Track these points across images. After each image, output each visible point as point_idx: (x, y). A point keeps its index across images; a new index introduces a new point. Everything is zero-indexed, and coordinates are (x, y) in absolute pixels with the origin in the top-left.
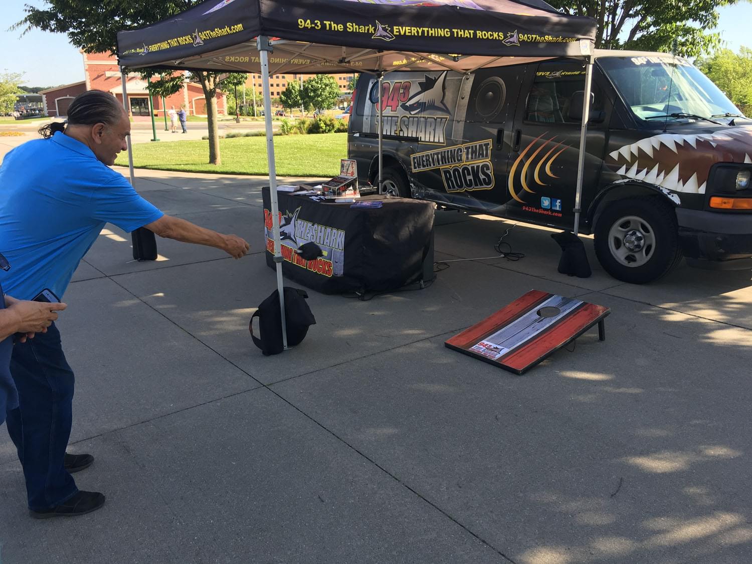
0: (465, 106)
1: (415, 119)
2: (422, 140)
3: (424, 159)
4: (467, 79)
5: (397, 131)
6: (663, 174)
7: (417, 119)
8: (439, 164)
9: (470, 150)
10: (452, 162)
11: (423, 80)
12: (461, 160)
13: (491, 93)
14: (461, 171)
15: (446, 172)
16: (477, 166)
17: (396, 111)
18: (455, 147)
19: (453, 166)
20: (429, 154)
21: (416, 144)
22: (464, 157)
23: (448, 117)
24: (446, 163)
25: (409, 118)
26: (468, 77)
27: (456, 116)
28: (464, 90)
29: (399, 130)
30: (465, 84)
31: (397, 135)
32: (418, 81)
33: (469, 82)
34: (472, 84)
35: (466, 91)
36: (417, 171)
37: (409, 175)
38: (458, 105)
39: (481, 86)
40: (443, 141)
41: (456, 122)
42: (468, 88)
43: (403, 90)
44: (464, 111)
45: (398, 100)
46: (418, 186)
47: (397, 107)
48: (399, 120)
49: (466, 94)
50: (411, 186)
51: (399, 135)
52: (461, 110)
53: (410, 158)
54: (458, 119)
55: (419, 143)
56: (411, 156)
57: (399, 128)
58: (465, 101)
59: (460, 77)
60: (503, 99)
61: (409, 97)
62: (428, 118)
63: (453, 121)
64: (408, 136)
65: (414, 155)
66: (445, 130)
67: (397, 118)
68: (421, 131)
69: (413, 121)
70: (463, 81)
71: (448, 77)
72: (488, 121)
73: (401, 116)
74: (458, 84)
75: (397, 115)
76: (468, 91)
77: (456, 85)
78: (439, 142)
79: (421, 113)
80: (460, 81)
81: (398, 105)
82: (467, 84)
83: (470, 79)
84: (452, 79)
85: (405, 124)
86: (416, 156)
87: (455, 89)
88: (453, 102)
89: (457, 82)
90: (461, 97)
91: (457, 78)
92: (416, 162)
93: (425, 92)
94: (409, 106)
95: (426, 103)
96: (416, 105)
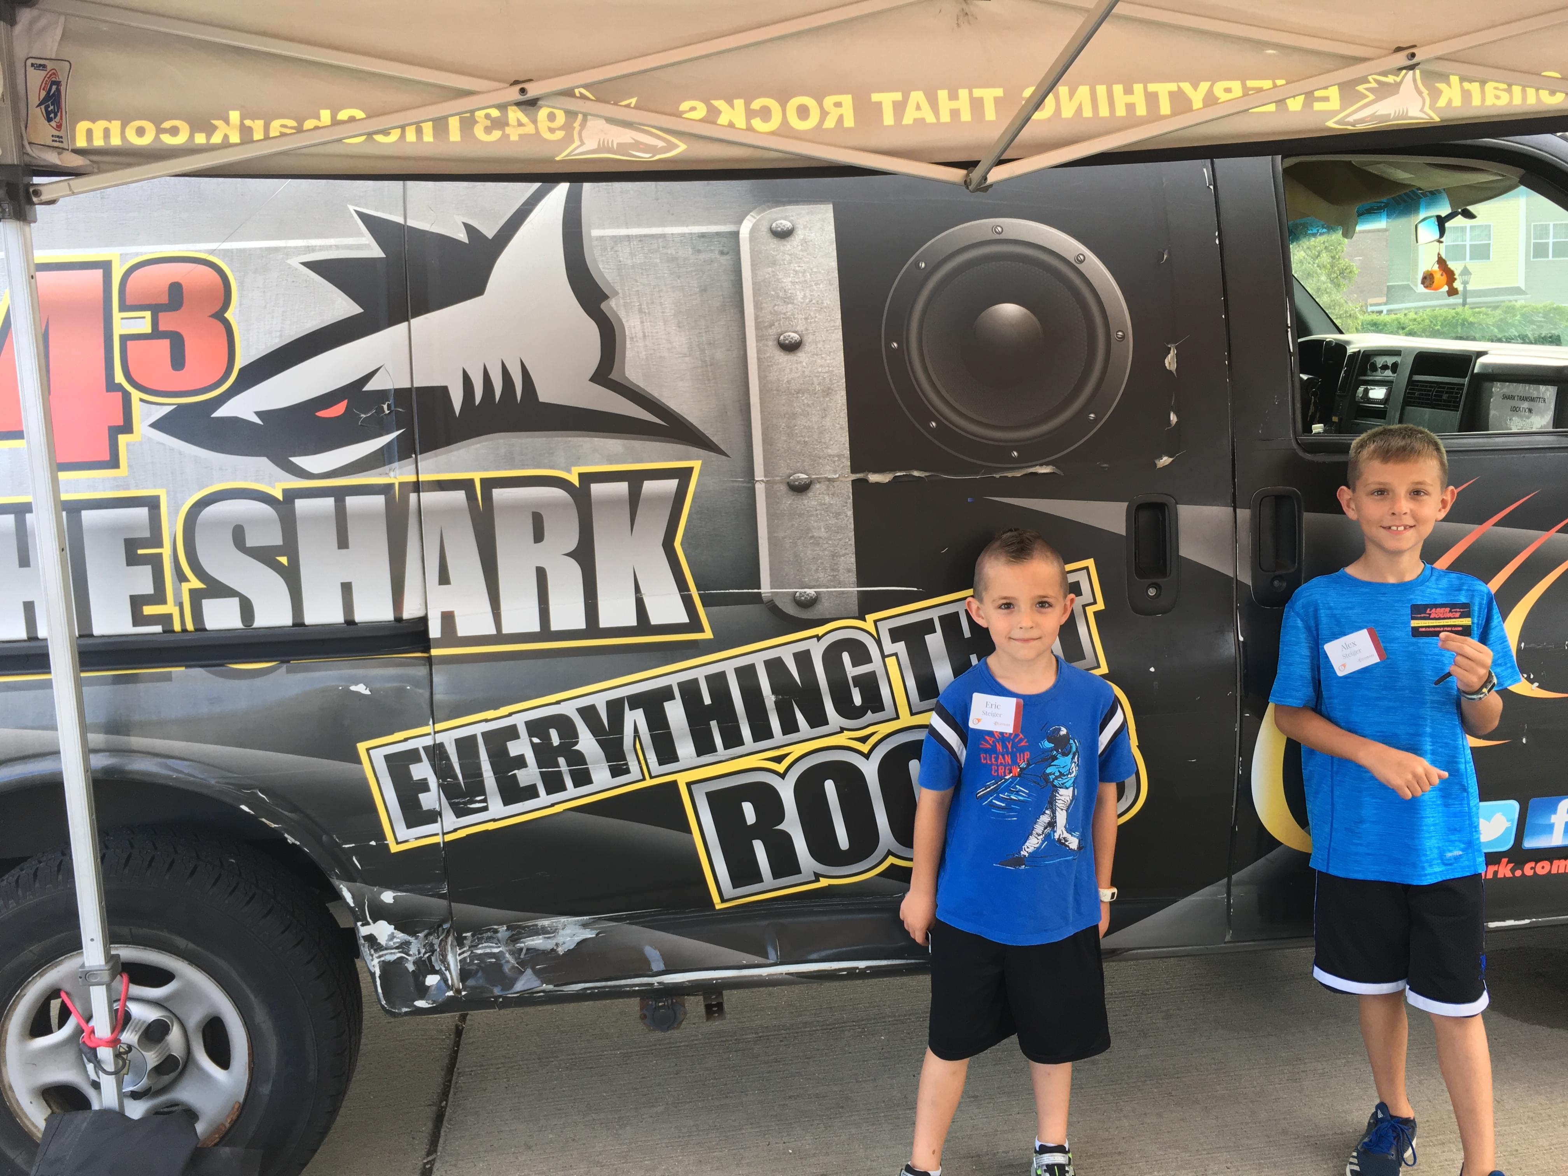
0: (828, 392)
1: (352, 502)
2: (463, 629)
3: (519, 747)
4: (784, 235)
5: (159, 597)
7: (379, 501)
8: (667, 758)
9: (935, 642)
10: (788, 729)
12: (874, 701)
13: (1010, 310)
14: (870, 770)
17: (114, 463)
19: (798, 750)
20: (569, 710)
22: (897, 685)
23: (697, 465)
24: (732, 741)
25: (280, 504)
26: (786, 224)
27: (764, 456)
28: (778, 297)
29: (192, 591)
30: (774, 263)
31: (164, 632)
32: (299, 250)
33: (805, 254)
34: (834, 264)
35: (804, 305)
36: (437, 834)
37: (350, 876)
38: (761, 391)
39: (919, 268)
40: (684, 618)
41: (778, 494)
42: (815, 287)
43: (148, 314)
44: (828, 419)
45: (112, 386)
46: (444, 929)
47: (123, 439)
48: (172, 524)
49: (806, 319)
50: (371, 939)
51: (190, 626)
52: (794, 416)
53: (359, 761)
54: (789, 471)
55: (434, 652)
56: (368, 750)
57: (181, 577)
58: (819, 361)
59: (716, 224)
60: (1120, 333)
61: (240, 362)
62: (489, 484)
63: (750, 485)
64: (303, 625)
65: (406, 740)
66: (682, 544)
67: (143, 512)
68: (444, 578)
69: (341, 513)
70: (750, 248)
71: (602, 226)
72: (1041, 465)
73: (190, 496)
74: (716, 265)
75: (127, 488)
76: (814, 301)
77: (694, 271)
78: (644, 625)
79: (411, 460)
80: (726, 250)
81: (121, 422)
82: (790, 263)
83: (805, 227)
84: (645, 236)
85: (250, 543)
86: (428, 741)
87: (696, 294)
88: (710, 374)
89: (699, 251)
90: (776, 342)
91: (690, 228)
92: (426, 779)
93: (406, 324)
94: (257, 420)
95: (443, 391)
96: (338, 410)
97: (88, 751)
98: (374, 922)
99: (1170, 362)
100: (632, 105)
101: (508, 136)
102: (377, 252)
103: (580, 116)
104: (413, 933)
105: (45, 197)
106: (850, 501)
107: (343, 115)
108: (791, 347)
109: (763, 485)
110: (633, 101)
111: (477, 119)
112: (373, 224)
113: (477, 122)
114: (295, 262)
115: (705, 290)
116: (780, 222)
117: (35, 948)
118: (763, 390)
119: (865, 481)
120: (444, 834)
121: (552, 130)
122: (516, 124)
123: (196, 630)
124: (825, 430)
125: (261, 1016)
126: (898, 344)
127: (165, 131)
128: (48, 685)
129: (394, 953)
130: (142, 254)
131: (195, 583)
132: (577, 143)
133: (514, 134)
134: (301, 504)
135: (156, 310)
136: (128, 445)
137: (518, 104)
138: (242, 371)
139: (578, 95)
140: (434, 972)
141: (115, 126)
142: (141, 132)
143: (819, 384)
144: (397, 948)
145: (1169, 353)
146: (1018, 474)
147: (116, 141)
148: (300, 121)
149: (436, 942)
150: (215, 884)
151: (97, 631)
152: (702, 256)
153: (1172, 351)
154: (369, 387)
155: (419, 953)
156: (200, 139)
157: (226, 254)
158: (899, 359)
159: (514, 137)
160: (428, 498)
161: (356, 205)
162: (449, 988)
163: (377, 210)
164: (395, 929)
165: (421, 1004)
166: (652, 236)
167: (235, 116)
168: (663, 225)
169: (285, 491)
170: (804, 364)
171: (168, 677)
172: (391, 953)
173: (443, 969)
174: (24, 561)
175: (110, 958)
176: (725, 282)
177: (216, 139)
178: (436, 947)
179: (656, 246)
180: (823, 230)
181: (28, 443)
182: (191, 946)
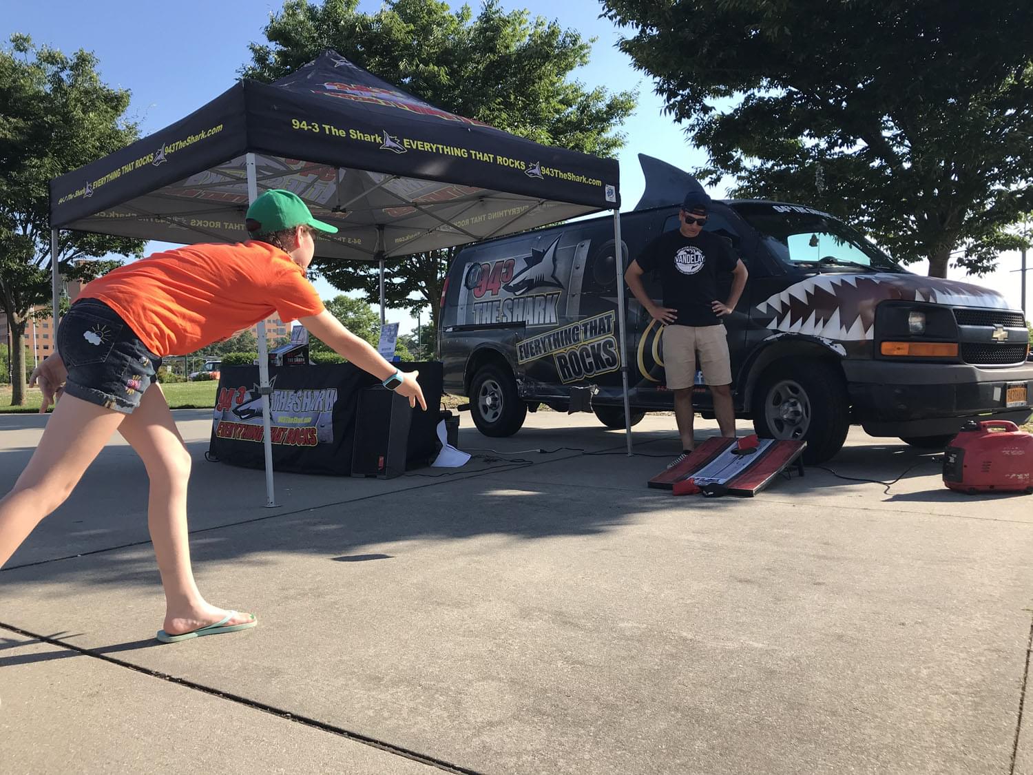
0: (581, 277)
2: (530, 323)
3: (533, 346)
4: (582, 246)
5: (499, 317)
6: (821, 322)
7: (523, 300)
8: (551, 349)
9: (589, 326)
10: (567, 344)
11: (530, 254)
12: (578, 340)
13: (610, 257)
14: (578, 353)
15: (560, 358)
16: (598, 345)
17: (497, 295)
18: (571, 326)
19: (568, 349)
20: (539, 338)
21: (522, 329)
22: (582, 336)
23: (561, 292)
24: (559, 346)
25: (513, 300)
26: (583, 244)
27: (570, 290)
28: (578, 258)
30: (580, 252)
31: (498, 323)
32: (523, 256)
33: (584, 250)
34: (588, 251)
35: (581, 260)
36: (525, 362)
37: (515, 369)
39: (599, 251)
40: (555, 321)
41: (570, 296)
42: (584, 256)
43: (505, 269)
44: (580, 282)
46: (526, 382)
48: (502, 304)
49: (581, 263)
50: (518, 382)
51: (501, 322)
52: (575, 282)
54: (573, 292)
55: (526, 327)
56: (517, 345)
57: (501, 313)
58: (581, 271)
59: (574, 245)
62: (536, 296)
63: (567, 295)
64: (513, 322)
65: (521, 343)
66: (557, 307)
67: (499, 302)
68: (528, 314)
69: (519, 302)
70: (577, 249)
72: (608, 290)
73: (504, 299)
74: (572, 253)
75: (498, 298)
78: (550, 322)
79: (528, 292)
81: (499, 287)
86: (524, 343)
88: (566, 274)
89: (570, 251)
90: (576, 267)
91: (570, 246)
92: (523, 351)
93: (532, 268)
94: (513, 286)
96: (521, 284)
98: (518, 379)
106: (580, 298)
112: (533, 250)
115: (569, 258)
118: (572, 276)
119: (583, 294)
134: (515, 301)
136: (499, 291)
138: (513, 278)
160: (528, 299)
163: (534, 248)
169: (513, 298)
170: (578, 271)
171: (499, 331)
174: (487, 311)
176: (572, 256)
180: (588, 245)
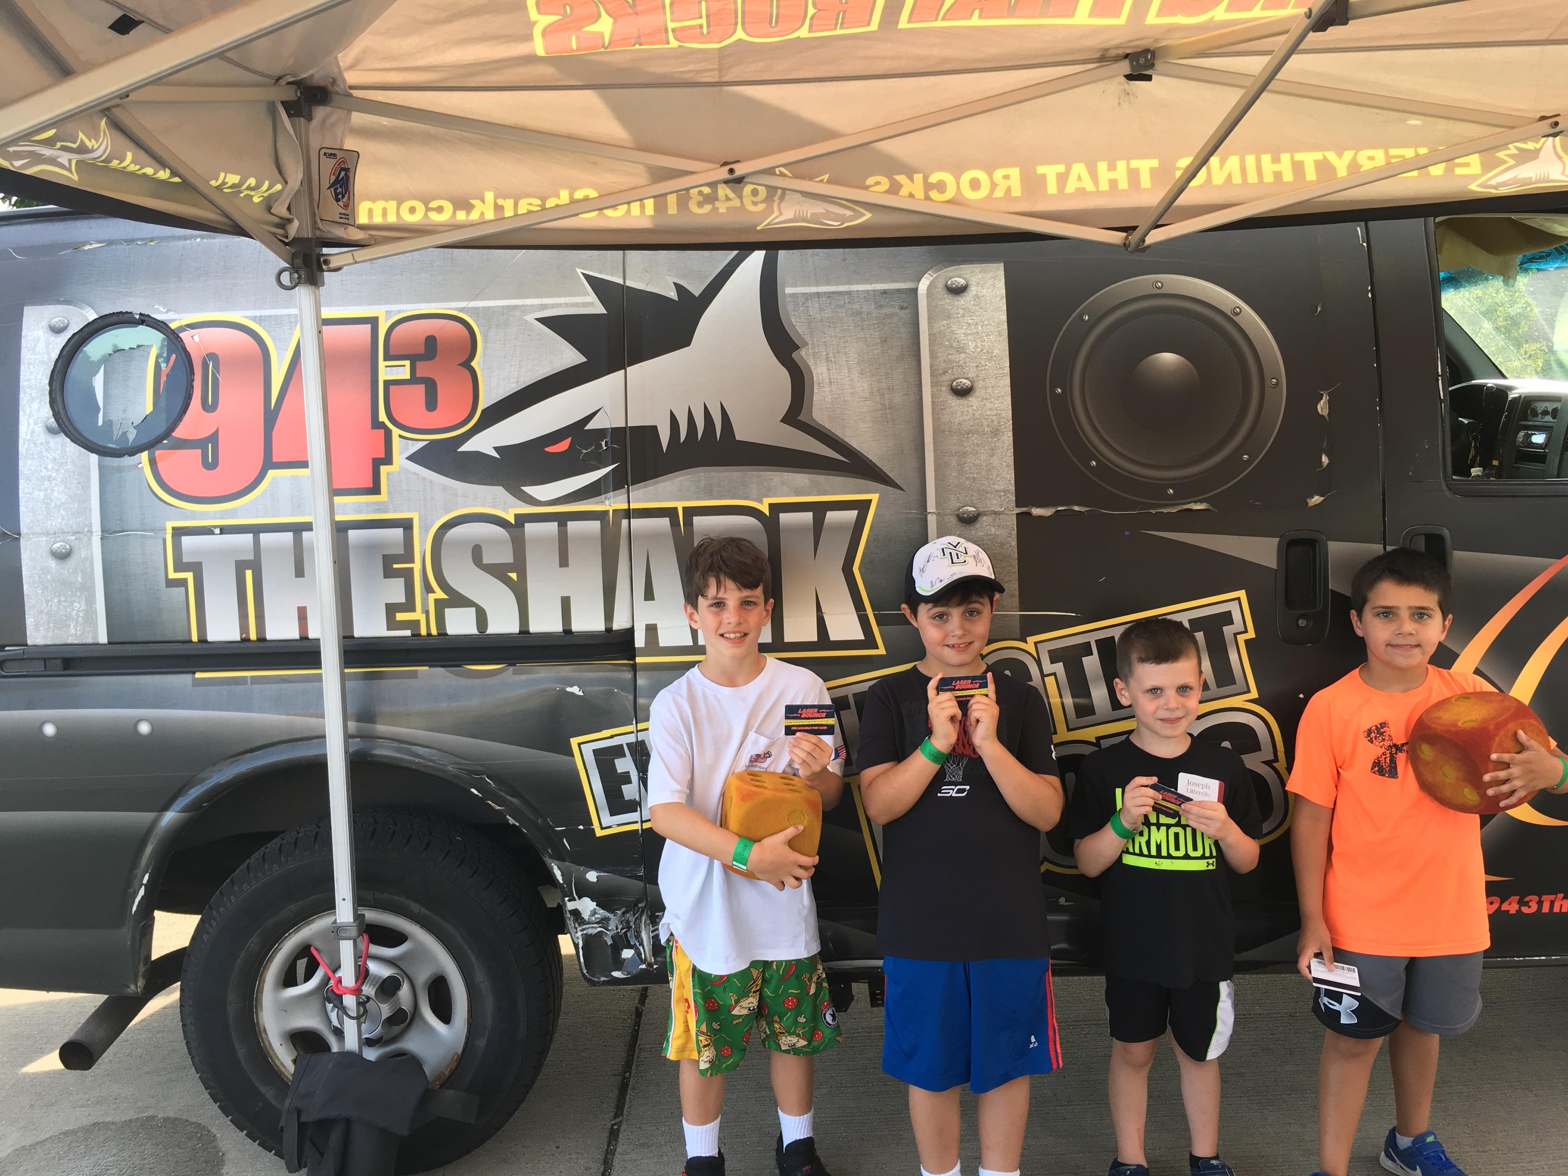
0: (996, 433)
5: (409, 606)
7: (595, 526)
9: (1092, 663)
13: (1168, 358)
21: (615, 670)
23: (875, 497)
26: (961, 282)
27: (936, 490)
28: (951, 346)
29: (436, 601)
30: (949, 317)
31: (413, 635)
32: (534, 308)
33: (977, 308)
34: (1004, 317)
35: (975, 354)
36: (637, 822)
37: (560, 856)
38: (934, 431)
39: (1083, 320)
40: (861, 636)
41: (949, 525)
42: (985, 338)
43: (407, 363)
44: (995, 458)
45: (377, 424)
46: (639, 908)
47: (384, 469)
48: (423, 542)
49: (977, 367)
50: (576, 913)
51: (434, 632)
52: (964, 454)
53: (573, 756)
54: (958, 504)
55: (639, 660)
56: (579, 744)
57: (428, 589)
58: (989, 406)
59: (897, 281)
60: (1274, 380)
61: (482, 405)
62: (690, 512)
63: (922, 516)
64: (528, 632)
65: (612, 737)
66: (859, 569)
67: (399, 532)
68: (649, 595)
69: (563, 537)
70: (928, 304)
71: (795, 285)
72: (1195, 502)
73: (438, 519)
74: (896, 318)
75: (386, 512)
76: (985, 351)
77: (877, 324)
78: (823, 640)
79: (624, 490)
80: (905, 305)
81: (382, 455)
82: (964, 316)
83: (978, 284)
84: (833, 293)
85: (486, 561)
86: (631, 739)
87: (876, 344)
88: (889, 416)
89: (881, 306)
90: (949, 388)
91: (873, 285)
92: (628, 772)
93: (623, 371)
94: (495, 454)
95: (654, 429)
96: (563, 446)
97: (347, 736)
98: (580, 898)
99: (1322, 407)
100: (825, 181)
101: (718, 208)
102: (600, 309)
103: (779, 191)
104: (611, 910)
105: (333, 265)
106: (1015, 532)
107: (579, 195)
108: (963, 393)
109: (935, 516)
110: (826, 177)
111: (691, 195)
112: (598, 286)
113: (691, 198)
114: (531, 318)
115: (886, 341)
116: (954, 279)
117: (293, 907)
118: (936, 431)
119: (1029, 514)
120: (642, 822)
121: (755, 204)
122: (724, 199)
123: (439, 634)
124: (993, 467)
125: (480, 976)
126: (1062, 390)
127: (432, 209)
128: (319, 678)
129: (595, 928)
130: (403, 311)
131: (440, 594)
132: (776, 213)
133: (722, 207)
134: (528, 526)
135: (414, 359)
136: (388, 474)
137: (726, 182)
138: (483, 411)
139: (778, 173)
140: (630, 947)
141: (392, 205)
142: (412, 210)
143: (988, 426)
144: (597, 923)
145: (1322, 399)
146: (1174, 510)
147: (392, 219)
148: (544, 200)
149: (632, 919)
150: (444, 858)
151: (357, 633)
152: (884, 311)
153: (1324, 397)
154: (589, 426)
155: (617, 929)
156: (461, 216)
157: (473, 311)
158: (1064, 402)
159: (722, 210)
160: (637, 523)
161: (583, 269)
162: (643, 961)
163: (601, 272)
164: (597, 905)
165: (617, 974)
166: (839, 293)
167: (489, 196)
168: (849, 283)
169: (517, 516)
170: (974, 407)
171: (414, 675)
172: (592, 927)
173: (638, 944)
174: (300, 572)
175: (358, 917)
176: (905, 333)
177: (474, 216)
178: (632, 924)
179: (842, 302)
180: (995, 286)
181: (312, 471)
182: (424, 910)
